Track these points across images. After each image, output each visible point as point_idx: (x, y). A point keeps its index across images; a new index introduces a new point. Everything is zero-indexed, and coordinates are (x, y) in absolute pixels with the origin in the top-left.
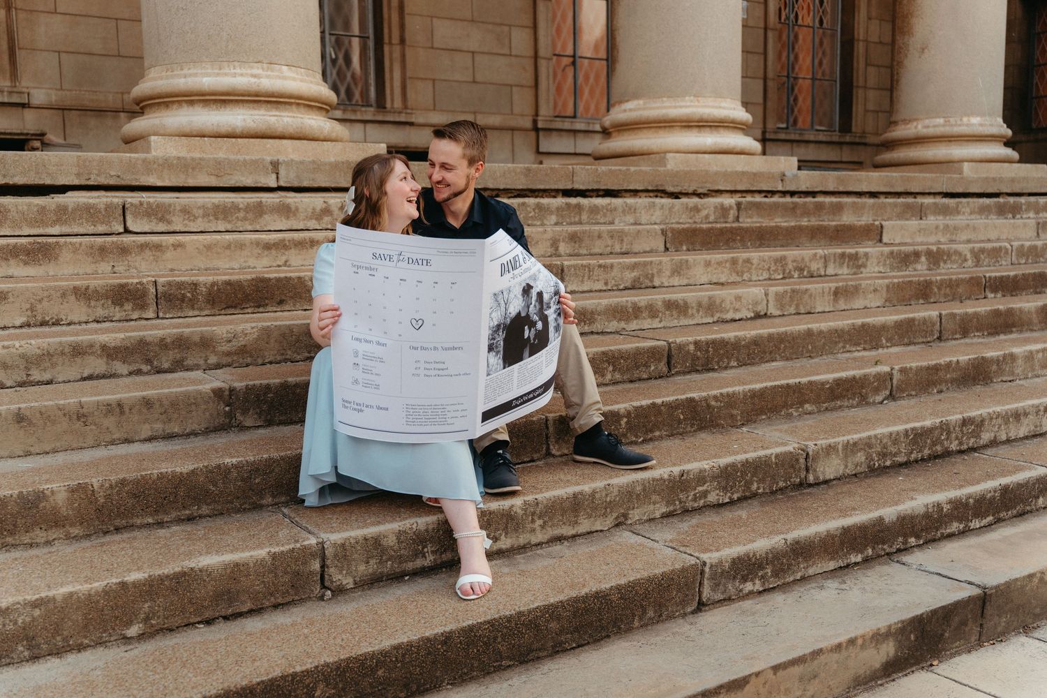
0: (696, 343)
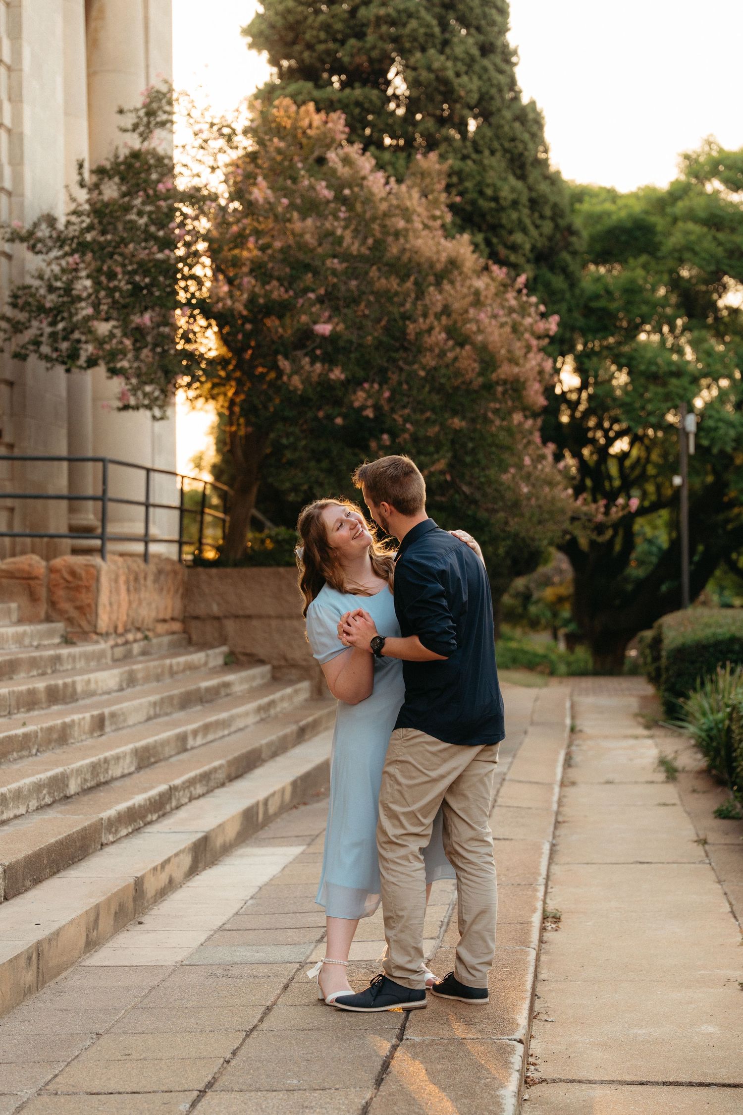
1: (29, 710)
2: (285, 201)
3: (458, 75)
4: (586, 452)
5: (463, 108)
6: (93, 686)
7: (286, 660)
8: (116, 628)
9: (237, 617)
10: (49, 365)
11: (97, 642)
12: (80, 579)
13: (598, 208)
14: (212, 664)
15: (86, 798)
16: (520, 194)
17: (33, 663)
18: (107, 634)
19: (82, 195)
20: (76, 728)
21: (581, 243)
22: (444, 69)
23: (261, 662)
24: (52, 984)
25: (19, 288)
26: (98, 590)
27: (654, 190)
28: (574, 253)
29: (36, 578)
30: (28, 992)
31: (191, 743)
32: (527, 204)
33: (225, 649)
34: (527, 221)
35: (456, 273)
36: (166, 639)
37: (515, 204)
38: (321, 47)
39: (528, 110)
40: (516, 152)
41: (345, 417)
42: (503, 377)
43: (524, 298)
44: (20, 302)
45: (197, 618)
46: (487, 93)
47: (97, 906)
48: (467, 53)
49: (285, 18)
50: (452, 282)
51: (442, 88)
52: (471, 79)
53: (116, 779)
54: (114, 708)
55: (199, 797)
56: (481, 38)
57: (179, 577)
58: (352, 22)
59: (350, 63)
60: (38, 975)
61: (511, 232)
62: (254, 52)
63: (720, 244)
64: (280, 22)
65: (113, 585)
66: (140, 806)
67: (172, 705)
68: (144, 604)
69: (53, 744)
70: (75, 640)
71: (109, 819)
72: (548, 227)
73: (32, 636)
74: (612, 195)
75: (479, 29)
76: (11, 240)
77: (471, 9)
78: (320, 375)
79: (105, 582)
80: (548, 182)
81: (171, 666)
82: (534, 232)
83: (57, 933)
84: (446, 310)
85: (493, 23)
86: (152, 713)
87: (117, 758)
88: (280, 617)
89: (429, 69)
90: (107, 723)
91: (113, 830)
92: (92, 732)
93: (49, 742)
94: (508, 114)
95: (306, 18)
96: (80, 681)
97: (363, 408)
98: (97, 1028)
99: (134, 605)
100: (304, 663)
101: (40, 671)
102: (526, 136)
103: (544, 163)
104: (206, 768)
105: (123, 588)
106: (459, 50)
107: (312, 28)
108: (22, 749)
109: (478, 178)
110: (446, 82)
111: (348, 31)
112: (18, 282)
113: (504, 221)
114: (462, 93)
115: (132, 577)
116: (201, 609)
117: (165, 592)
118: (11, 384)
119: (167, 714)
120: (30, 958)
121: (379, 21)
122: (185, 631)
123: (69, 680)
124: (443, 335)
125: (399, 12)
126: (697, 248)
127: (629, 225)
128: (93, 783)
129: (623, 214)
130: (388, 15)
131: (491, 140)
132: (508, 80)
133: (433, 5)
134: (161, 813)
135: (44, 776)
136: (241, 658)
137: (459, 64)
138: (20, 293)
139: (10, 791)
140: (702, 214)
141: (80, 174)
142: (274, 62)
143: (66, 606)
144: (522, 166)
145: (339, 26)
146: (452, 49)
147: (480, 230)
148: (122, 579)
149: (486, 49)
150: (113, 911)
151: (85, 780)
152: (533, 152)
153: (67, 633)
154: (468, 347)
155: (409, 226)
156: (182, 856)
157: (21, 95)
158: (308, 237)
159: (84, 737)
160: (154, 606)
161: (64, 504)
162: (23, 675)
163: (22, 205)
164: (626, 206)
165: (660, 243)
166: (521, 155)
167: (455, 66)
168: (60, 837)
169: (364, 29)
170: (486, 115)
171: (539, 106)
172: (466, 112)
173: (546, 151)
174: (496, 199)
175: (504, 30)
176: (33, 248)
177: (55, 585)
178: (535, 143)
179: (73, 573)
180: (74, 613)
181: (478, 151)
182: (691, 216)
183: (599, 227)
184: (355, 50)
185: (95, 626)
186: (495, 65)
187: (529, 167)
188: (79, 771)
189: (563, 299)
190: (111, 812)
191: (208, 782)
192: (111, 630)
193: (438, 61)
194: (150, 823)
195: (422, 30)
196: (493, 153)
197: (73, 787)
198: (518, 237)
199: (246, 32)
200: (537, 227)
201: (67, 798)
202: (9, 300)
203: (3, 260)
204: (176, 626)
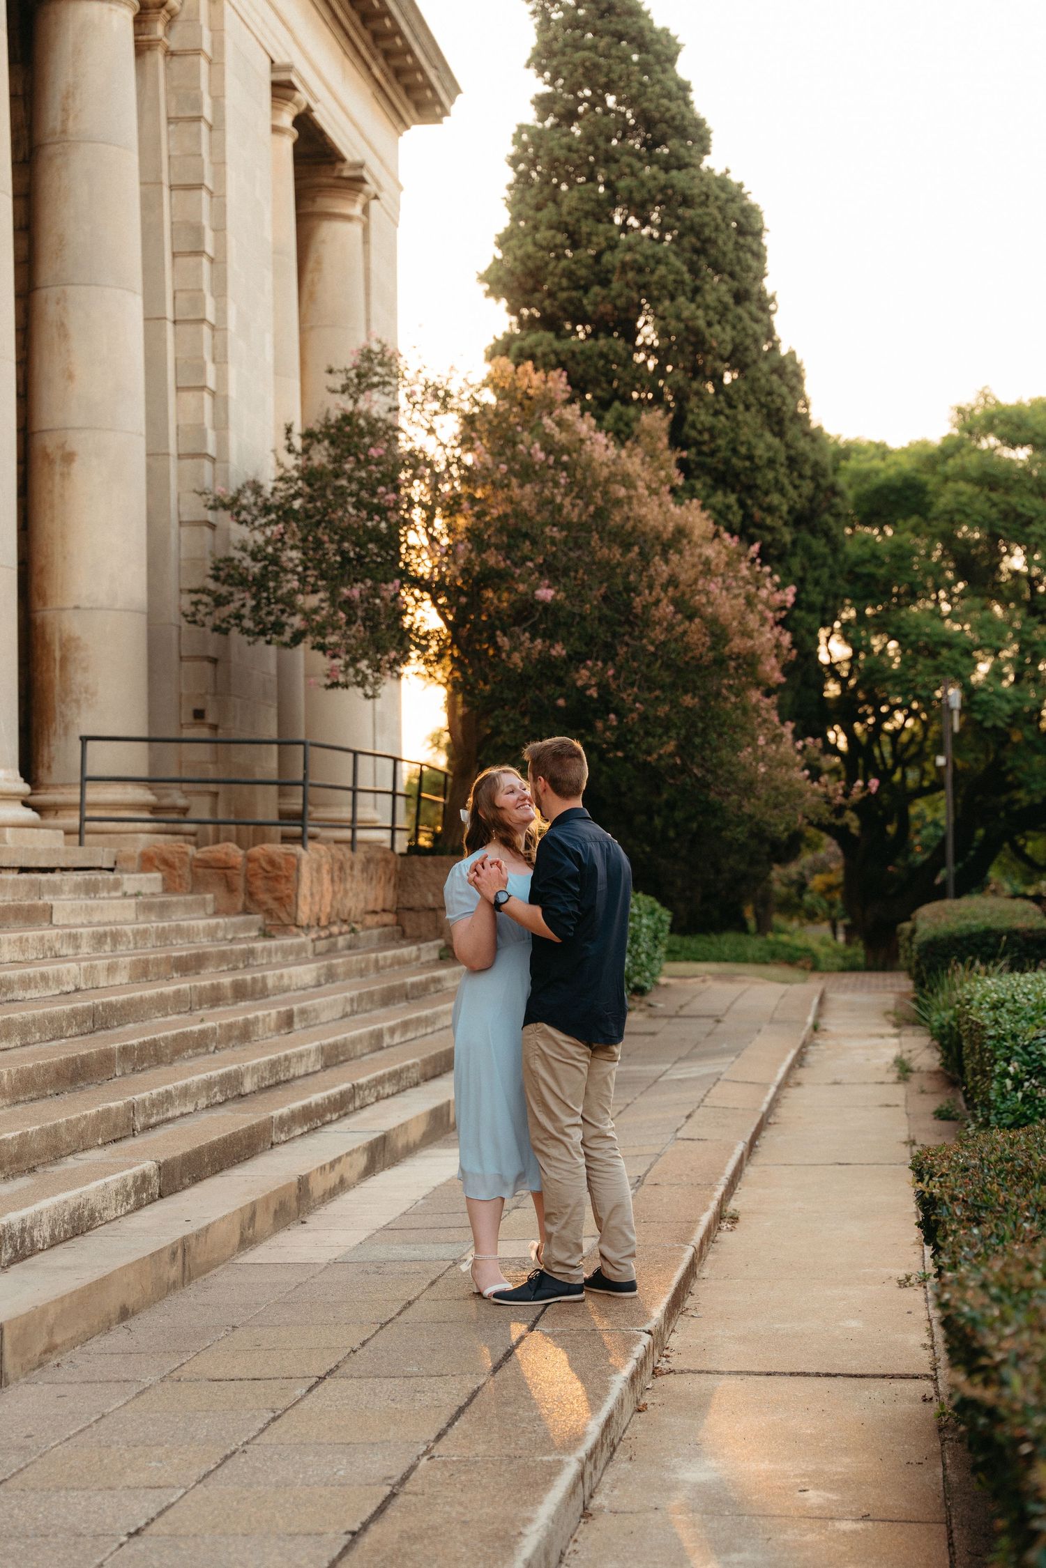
1: (212, 1007)
2: (504, 467)
3: (709, 324)
4: (858, 727)
5: (715, 359)
6: (286, 981)
8: (318, 920)
10: (251, 639)
11: (297, 935)
12: (280, 868)
13: (866, 466)
14: (424, 958)
15: (261, 1097)
16: (776, 452)
17: (223, 957)
18: (309, 927)
19: (290, 461)
20: (261, 1025)
21: (846, 505)
22: (695, 318)
24: (199, 1280)
25: (220, 561)
26: (298, 880)
27: (925, 444)
28: (837, 516)
29: (233, 868)
30: (172, 1287)
31: (387, 1040)
32: (786, 462)
33: (440, 942)
34: (786, 481)
35: (685, 541)
36: (376, 932)
37: (771, 462)
38: (563, 295)
39: (787, 362)
40: (773, 406)
41: (566, 697)
42: (736, 650)
43: (758, 568)
44: (222, 574)
45: (411, 909)
46: (742, 344)
47: (253, 1204)
48: (720, 301)
49: (523, 263)
50: (680, 552)
51: (692, 339)
52: (723, 329)
53: (299, 1077)
54: (304, 1004)
55: (388, 1096)
56: (736, 284)
57: (392, 866)
58: (597, 268)
59: (594, 312)
60: (184, 1272)
61: (767, 493)
62: (492, 300)
63: (994, 505)
64: (519, 268)
65: (315, 874)
66: (317, 1105)
67: (372, 1001)
68: (350, 894)
69: (233, 1042)
70: (273, 933)
71: (281, 1118)
72: (807, 487)
73: (226, 929)
74: (882, 451)
75: (732, 275)
76: (213, 508)
77: (724, 254)
78: (540, 652)
79: (305, 869)
80: (808, 439)
81: (377, 961)
82: (792, 492)
83: (207, 1229)
84: (673, 581)
85: (748, 269)
86: (348, 1009)
87: (300, 1056)
89: (678, 318)
90: (296, 1019)
91: (285, 1129)
92: (278, 1028)
93: (230, 1039)
94: (765, 366)
95: (547, 264)
96: (271, 976)
97: (587, 687)
98: (235, 1321)
99: (339, 896)
101: (230, 966)
102: (784, 390)
103: (805, 419)
104: (397, 1067)
105: (326, 878)
106: (710, 298)
107: (552, 274)
108: (199, 1046)
109: (732, 435)
110: (696, 332)
111: (592, 277)
112: (221, 554)
113: (759, 482)
114: (715, 344)
115: (336, 867)
116: (415, 900)
117: (374, 882)
118: (214, 661)
119: (366, 1011)
120: (174, 1254)
121: (624, 267)
122: (398, 924)
123: (258, 975)
124: (671, 608)
125: (646, 258)
126: (968, 510)
127: (899, 484)
128: (272, 1082)
129: (892, 472)
130: (635, 261)
131: (746, 393)
132: (765, 329)
133: (683, 250)
134: (342, 1113)
135: (215, 1073)
137: (711, 313)
138: (221, 565)
139: (176, 1088)
140: (974, 474)
141: (288, 438)
142: (513, 310)
143: (264, 897)
144: (780, 422)
145: (583, 272)
146: (703, 296)
147: (733, 491)
148: (325, 868)
149: (741, 297)
150: (272, 1209)
151: (263, 1078)
152: (792, 407)
153: (266, 925)
154: (697, 620)
155: (632, 492)
156: (355, 1156)
157: (226, 356)
158: (525, 504)
159: (269, 1034)
160: (362, 896)
161: (273, 789)
162: (211, 970)
163: (226, 471)
164: (895, 463)
165: (931, 503)
166: (779, 409)
167: (706, 315)
168: (224, 1135)
169: (610, 276)
170: (740, 365)
171: (799, 358)
172: (718, 364)
173: (806, 406)
174: (750, 458)
175: (761, 275)
176: (237, 517)
177: (254, 875)
178: (794, 397)
179: (272, 862)
180: (272, 905)
181: (731, 406)
182: (963, 475)
183: (866, 486)
184: (599, 299)
185: (296, 919)
186: (750, 313)
187: (787, 423)
188: (255, 1069)
189: (824, 565)
190: (284, 1111)
191: (399, 1081)
192: (313, 922)
193: (689, 309)
194: (330, 1122)
195: (671, 277)
196: (747, 408)
197: (248, 1085)
198: (775, 499)
199: (483, 278)
200: (796, 487)
201: (241, 1096)
202: (211, 572)
203: (206, 530)
204: (388, 918)
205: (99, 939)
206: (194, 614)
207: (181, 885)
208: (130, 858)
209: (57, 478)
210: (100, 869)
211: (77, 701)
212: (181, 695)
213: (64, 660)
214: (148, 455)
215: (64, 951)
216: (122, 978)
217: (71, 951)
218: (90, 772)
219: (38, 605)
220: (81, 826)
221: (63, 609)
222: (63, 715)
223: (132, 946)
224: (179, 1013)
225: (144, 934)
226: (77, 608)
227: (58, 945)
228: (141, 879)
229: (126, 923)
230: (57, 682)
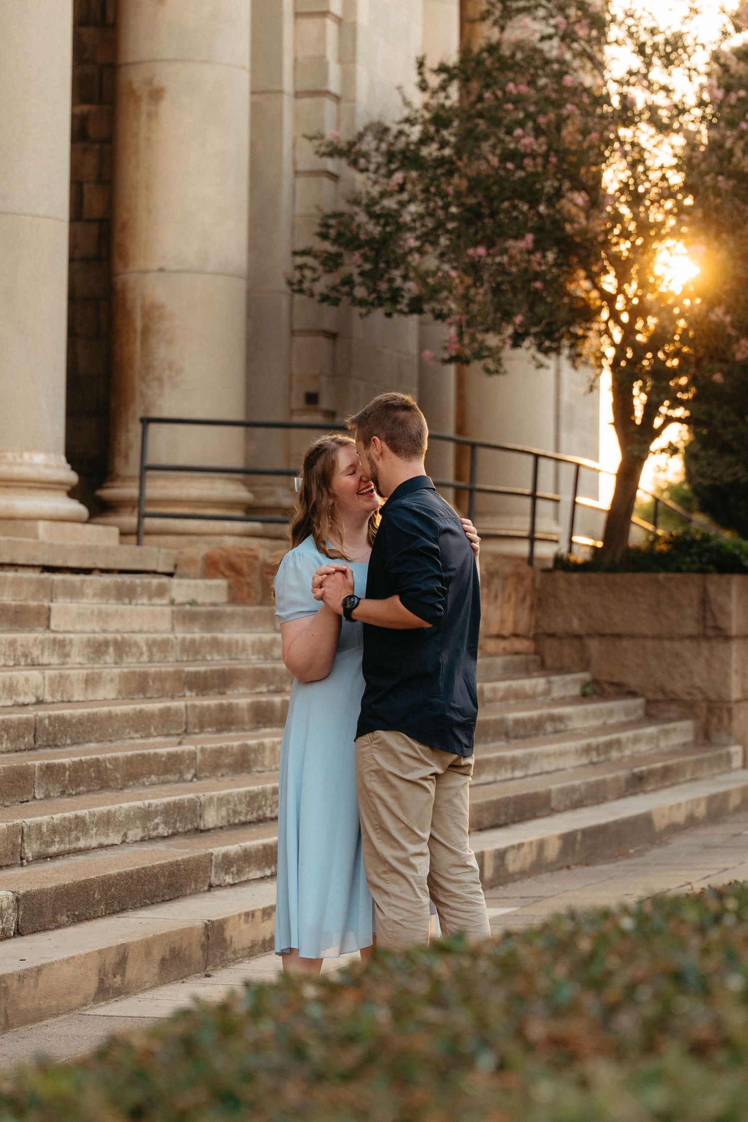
0: (50, 717)
7: (664, 693)
9: (603, 635)
10: (363, 310)
14: (557, 693)
19: (418, 99)
23: (633, 694)
24: (22, 1029)
25: (329, 217)
33: (586, 676)
36: (499, 661)
44: (332, 232)
45: (552, 635)
47: (123, 947)
57: (527, 582)
69: (224, 771)
71: (225, 856)
76: (330, 154)
83: (39, 969)
88: (658, 637)
91: (234, 869)
93: (218, 766)
100: (687, 698)
101: (272, 688)
108: (167, 771)
116: (558, 624)
117: (500, 600)
118: (332, 336)
122: (536, 652)
128: (250, 818)
135: (158, 801)
136: (607, 687)
138: (331, 221)
139: (92, 815)
141: (421, 74)
150: (157, 957)
151: (237, 812)
162: (241, 690)
163: (352, 112)
176: (354, 163)
188: (224, 801)
190: (233, 848)
201: (199, 831)
202: (318, 229)
203: (326, 181)
204: (523, 645)
205: (98, 649)
206: (301, 282)
207: (249, 596)
208: (191, 562)
209: (144, 118)
210: (154, 573)
211: (160, 380)
212: (291, 376)
213: (146, 331)
214: (253, 93)
215: (45, 660)
216: (107, 692)
217: (55, 660)
218: (151, 460)
219: (119, 267)
220: (140, 523)
221: (146, 272)
222: (143, 396)
223: (145, 658)
224: (167, 735)
225: (164, 646)
226: (162, 270)
227: (36, 652)
228: (197, 586)
229: (141, 632)
230: (137, 357)
